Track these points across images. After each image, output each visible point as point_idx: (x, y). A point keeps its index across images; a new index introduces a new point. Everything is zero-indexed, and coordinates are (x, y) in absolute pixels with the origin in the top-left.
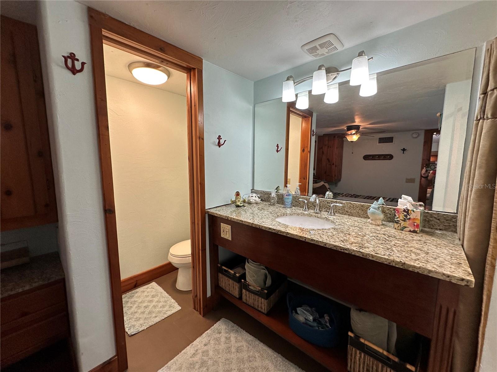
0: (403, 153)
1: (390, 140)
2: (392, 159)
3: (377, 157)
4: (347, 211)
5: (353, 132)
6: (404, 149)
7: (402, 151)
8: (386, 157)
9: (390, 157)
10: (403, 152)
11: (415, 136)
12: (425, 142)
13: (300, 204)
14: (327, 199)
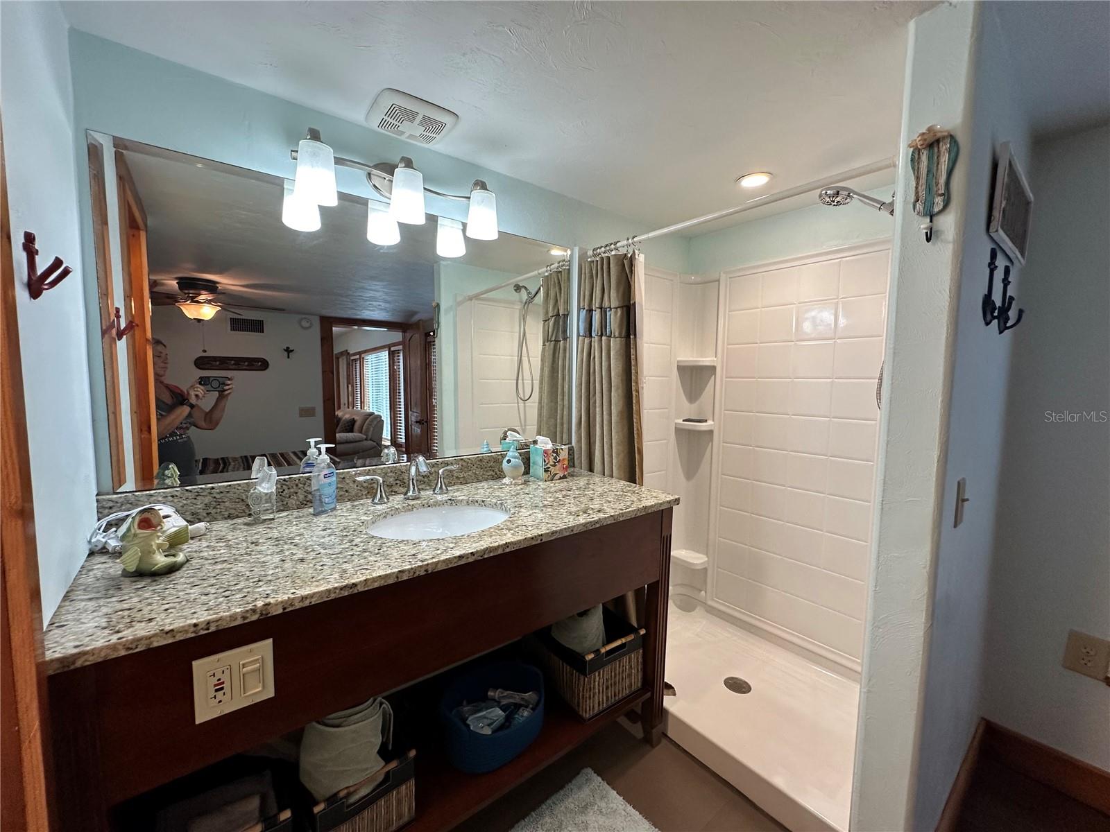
0: (288, 357)
1: (257, 326)
2: (264, 370)
3: (233, 362)
4: (457, 477)
5: (204, 296)
6: (288, 348)
7: (286, 353)
8: (253, 365)
9: (262, 364)
10: (287, 355)
11: (305, 324)
12: (322, 339)
13: (347, 491)
14: (395, 465)
